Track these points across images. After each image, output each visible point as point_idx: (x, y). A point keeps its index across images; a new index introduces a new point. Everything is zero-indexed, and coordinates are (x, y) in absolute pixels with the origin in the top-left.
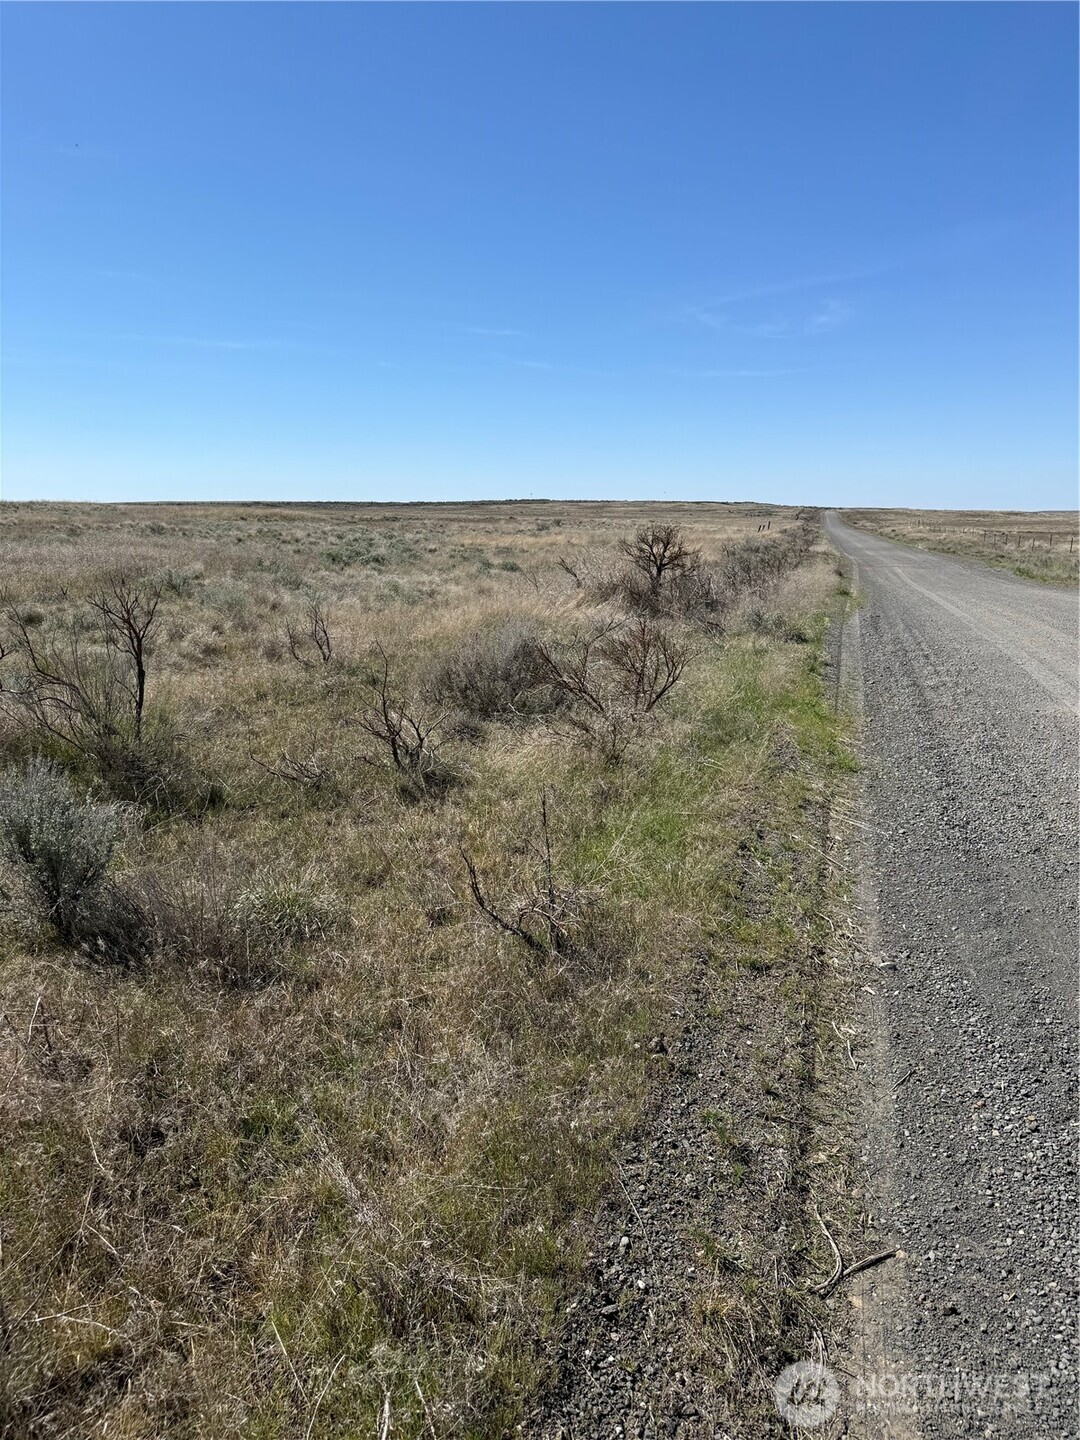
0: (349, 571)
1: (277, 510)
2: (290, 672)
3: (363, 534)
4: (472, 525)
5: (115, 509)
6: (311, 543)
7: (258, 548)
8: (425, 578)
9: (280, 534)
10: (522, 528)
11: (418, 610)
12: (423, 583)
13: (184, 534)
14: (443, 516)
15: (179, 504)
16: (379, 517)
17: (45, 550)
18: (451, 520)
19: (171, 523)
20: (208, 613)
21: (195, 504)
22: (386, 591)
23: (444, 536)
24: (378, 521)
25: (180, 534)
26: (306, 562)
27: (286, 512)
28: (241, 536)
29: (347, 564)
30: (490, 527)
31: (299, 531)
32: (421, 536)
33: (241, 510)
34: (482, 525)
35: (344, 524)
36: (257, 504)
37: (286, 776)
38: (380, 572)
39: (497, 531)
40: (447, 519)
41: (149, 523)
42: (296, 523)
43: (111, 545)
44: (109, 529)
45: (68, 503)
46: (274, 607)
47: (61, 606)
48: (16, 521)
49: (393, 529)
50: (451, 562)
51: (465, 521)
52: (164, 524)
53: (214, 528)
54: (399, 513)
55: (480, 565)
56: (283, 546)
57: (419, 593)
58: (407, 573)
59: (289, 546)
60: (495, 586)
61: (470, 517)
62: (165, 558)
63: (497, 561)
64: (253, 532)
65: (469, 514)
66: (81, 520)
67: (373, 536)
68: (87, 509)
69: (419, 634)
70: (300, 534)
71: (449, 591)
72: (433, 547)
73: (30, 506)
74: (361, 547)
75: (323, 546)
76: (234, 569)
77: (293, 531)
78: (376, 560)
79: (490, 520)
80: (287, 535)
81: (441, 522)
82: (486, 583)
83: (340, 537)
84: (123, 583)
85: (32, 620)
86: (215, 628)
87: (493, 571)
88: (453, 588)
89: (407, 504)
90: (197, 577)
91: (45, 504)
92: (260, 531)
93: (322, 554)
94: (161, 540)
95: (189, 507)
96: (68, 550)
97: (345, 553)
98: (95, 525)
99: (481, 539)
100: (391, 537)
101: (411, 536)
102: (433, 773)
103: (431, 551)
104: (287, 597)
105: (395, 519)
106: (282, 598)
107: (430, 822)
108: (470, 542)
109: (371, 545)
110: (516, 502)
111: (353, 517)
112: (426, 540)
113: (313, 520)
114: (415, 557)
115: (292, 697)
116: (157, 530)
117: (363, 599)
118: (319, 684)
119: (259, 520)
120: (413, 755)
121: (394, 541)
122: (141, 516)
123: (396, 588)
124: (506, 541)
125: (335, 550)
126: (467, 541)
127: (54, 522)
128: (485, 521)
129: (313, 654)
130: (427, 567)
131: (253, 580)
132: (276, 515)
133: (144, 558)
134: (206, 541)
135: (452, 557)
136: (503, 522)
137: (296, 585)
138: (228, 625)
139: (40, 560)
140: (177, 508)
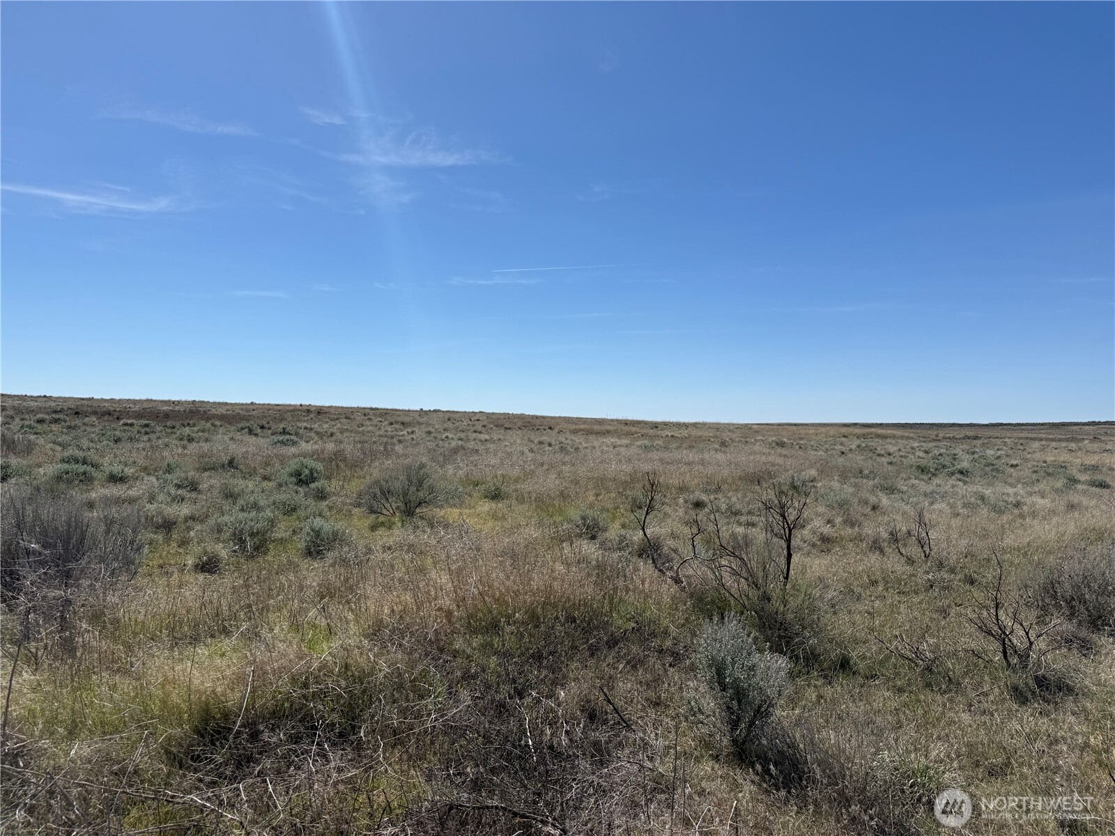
0: (936, 481)
1: (873, 430)
2: (894, 564)
3: (947, 450)
4: (1054, 444)
5: (751, 428)
6: (901, 456)
7: (859, 459)
8: (1010, 490)
9: (876, 449)
10: (1108, 447)
11: (1005, 518)
12: (1008, 494)
13: (800, 448)
14: (1022, 435)
15: (795, 425)
16: (961, 436)
17: (707, 456)
18: (1031, 439)
19: (790, 439)
20: (821, 509)
21: (807, 425)
22: (973, 499)
23: (1024, 453)
24: (960, 439)
25: (797, 447)
26: (899, 472)
27: (880, 431)
28: (843, 449)
29: (934, 475)
30: (1073, 445)
31: (891, 446)
32: (1003, 453)
33: (844, 430)
34: (1064, 444)
35: (930, 441)
36: (855, 425)
38: (965, 483)
39: (1080, 449)
40: (1027, 438)
41: (774, 439)
42: (889, 440)
43: (751, 454)
44: (747, 442)
45: (719, 424)
46: (874, 508)
47: (717, 496)
48: (687, 436)
49: (975, 446)
50: (1035, 476)
51: (1047, 439)
52: (785, 440)
53: (823, 444)
54: (980, 433)
55: (1065, 481)
56: (878, 459)
57: (1004, 504)
58: (991, 484)
59: (883, 459)
60: (1085, 501)
61: (1050, 436)
62: (789, 466)
63: (1084, 477)
64: (853, 447)
65: (1049, 434)
66: (728, 436)
67: (955, 452)
68: (732, 428)
69: (1009, 541)
70: (892, 449)
71: (1034, 504)
72: (1015, 462)
73: (695, 425)
74: (946, 460)
75: (912, 459)
76: (839, 476)
77: (886, 446)
78: (961, 473)
79: (1073, 440)
80: (881, 450)
81: (1021, 441)
82: (1075, 498)
83: (926, 452)
84: (758, 482)
85: (698, 505)
86: (829, 522)
87: (1079, 487)
88: (1040, 501)
89: (987, 425)
90: (812, 481)
91: (704, 424)
92: (859, 446)
93: (912, 466)
94: (784, 451)
95: (804, 427)
96: (720, 456)
97: (932, 465)
98: (737, 439)
99: (1064, 457)
100: (973, 453)
101: (992, 452)
102: (1044, 677)
103: (1012, 466)
104: (885, 501)
105: (976, 438)
106: (880, 501)
107: (1044, 724)
108: (1053, 459)
109: (955, 459)
110: (1099, 423)
111: (937, 436)
112: (1007, 456)
113: (902, 437)
114: (998, 470)
116: (781, 444)
117: (952, 506)
118: (922, 578)
119: (857, 437)
120: (1023, 657)
121: (976, 456)
122: (769, 433)
123: (983, 498)
124: (1092, 460)
125: (923, 463)
126: (1050, 459)
127: (710, 437)
128: (1067, 440)
129: (913, 550)
130: (1009, 480)
131: (856, 485)
132: (872, 433)
133: (773, 465)
134: (816, 453)
135: (1035, 472)
136: (1086, 442)
137: (891, 490)
138: (838, 520)
139: (702, 462)
140: (795, 428)
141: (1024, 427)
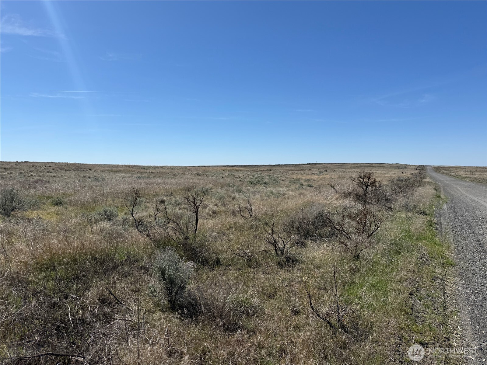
0: (256, 187)
1: (234, 168)
2: (239, 220)
3: (261, 175)
4: (296, 172)
5: (186, 168)
6: (244, 178)
7: (228, 180)
8: (281, 189)
9: (235, 175)
10: (314, 172)
11: (279, 200)
12: (281, 191)
13: (206, 176)
14: (286, 169)
15: (205, 166)
16: (265, 170)
17: (166, 181)
18: (289, 170)
19: (202, 172)
20: (213, 200)
21: (209, 166)
22: (269, 193)
23: (287, 175)
24: (265, 171)
25: (205, 175)
26: (243, 184)
27: (237, 168)
28: (223, 176)
29: (256, 185)
30: (302, 172)
31: (240, 174)
32: (280, 175)
33: (223, 168)
34: (300, 172)
35: (254, 172)
36: (228, 166)
37: (240, 256)
38: (266, 187)
39: (305, 173)
40: (288, 170)
41: (196, 172)
42: (240, 172)
43: (185, 179)
44: (185, 174)
45: (173, 166)
46: (233, 198)
47: (171, 197)
48: (158, 172)
49: (270, 173)
50: (290, 184)
51: (294, 170)
52: (201, 173)
53: (215, 174)
54: (272, 168)
55: (299, 185)
56: (236, 179)
57: (279, 194)
58: (275, 187)
59: (237, 179)
60: (305, 192)
61: (295, 169)
62: (201, 183)
63: (305, 184)
64: (227, 175)
65: (295, 168)
66: (177, 171)
67: (263, 176)
68: (179, 168)
69: (280, 208)
70: (241, 175)
71: (289, 194)
72: (283, 179)
73: (162, 167)
74: (260, 179)
75: (248, 179)
76: (221, 186)
77: (239, 174)
78: (265, 183)
79: (302, 170)
80: (237, 176)
81: (286, 171)
82: (302, 191)
83: (253, 176)
84: (189, 191)
85: (163, 202)
86: (216, 205)
87: (304, 187)
88: (291, 192)
89: (274, 165)
90: (210, 189)
91: (166, 167)
92: (229, 175)
93: (248, 181)
94: (199, 177)
95: (208, 167)
96: (173, 180)
97: (255, 181)
98: (181, 173)
99: (300, 176)
100: (269, 176)
101: (276, 175)
102: (289, 257)
103: (282, 180)
104: (237, 196)
105: (271, 170)
106: (236, 196)
107: (288, 275)
108: (296, 177)
109: (263, 178)
110: (311, 164)
111: (257, 170)
112: (281, 177)
113: (245, 171)
114: (277, 182)
115: (240, 228)
116: (199, 175)
117: (261, 196)
118: (249, 224)
119: (228, 171)
120: (282, 250)
121: (270, 177)
122: (194, 170)
123: (272, 193)
124: (308, 177)
125: (252, 180)
126: (295, 177)
127: (169, 172)
128: (300, 170)
129: (246, 214)
130: (281, 186)
131: (227, 190)
132: (234, 169)
133: (195, 183)
134: (212, 178)
135: (290, 182)
136: (307, 171)
137: (240, 191)
138: (220, 204)
139: (165, 183)
140: (204, 168)
141: (287, 166)
